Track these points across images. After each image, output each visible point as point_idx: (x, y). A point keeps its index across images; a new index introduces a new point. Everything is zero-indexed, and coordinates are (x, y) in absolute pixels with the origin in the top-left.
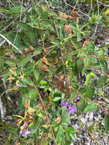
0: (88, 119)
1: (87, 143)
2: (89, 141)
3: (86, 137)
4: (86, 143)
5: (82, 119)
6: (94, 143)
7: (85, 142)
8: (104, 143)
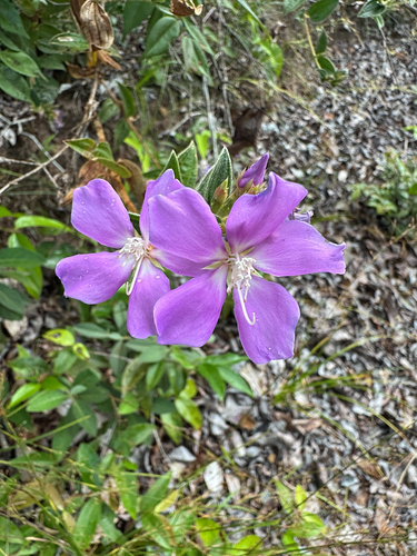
0: (268, 370)
1: (288, 459)
2: (294, 450)
3: (280, 434)
4: (285, 460)
5: (248, 372)
6: (314, 451)
7: (281, 459)
8: (350, 441)
